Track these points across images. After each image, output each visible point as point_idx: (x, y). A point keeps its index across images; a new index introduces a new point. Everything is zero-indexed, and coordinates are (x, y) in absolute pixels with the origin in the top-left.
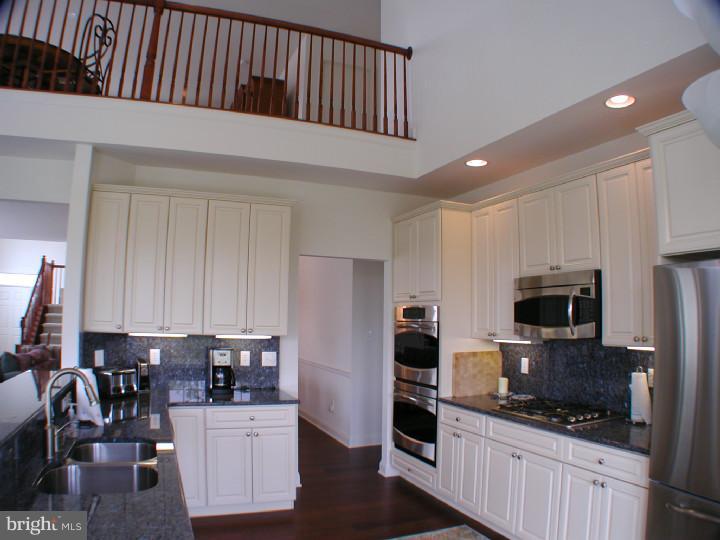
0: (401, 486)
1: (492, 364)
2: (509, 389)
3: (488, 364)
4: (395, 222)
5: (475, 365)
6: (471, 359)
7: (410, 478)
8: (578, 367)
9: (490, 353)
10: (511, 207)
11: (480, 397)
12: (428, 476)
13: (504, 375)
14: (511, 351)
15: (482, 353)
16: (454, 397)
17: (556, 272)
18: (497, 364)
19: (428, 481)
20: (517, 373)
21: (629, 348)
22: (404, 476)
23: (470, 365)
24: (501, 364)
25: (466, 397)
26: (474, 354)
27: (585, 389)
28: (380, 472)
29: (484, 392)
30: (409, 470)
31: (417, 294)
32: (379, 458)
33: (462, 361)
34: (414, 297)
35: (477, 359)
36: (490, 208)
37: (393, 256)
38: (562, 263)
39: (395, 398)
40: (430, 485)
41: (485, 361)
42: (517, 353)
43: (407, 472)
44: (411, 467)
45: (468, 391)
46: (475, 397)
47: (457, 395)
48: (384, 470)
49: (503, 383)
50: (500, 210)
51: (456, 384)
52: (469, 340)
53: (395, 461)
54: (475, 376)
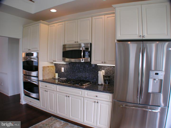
0: (28, 106)
1: (53, 69)
2: (58, 76)
3: (52, 69)
4: (23, 27)
5: (48, 70)
6: (47, 68)
7: (31, 104)
8: (80, 70)
9: (52, 66)
10: (63, 24)
11: (50, 79)
12: (37, 103)
13: (56, 72)
14: (58, 65)
15: (50, 66)
16: (43, 80)
17: (77, 43)
18: (54, 69)
19: (38, 105)
20: (60, 72)
21: (98, 65)
22: (28, 104)
23: (47, 70)
24: (55, 69)
25: (46, 79)
26: (48, 67)
27: (82, 76)
28: (20, 103)
29: (51, 78)
30: (31, 102)
31: (31, 49)
32: (20, 99)
33: (45, 69)
34: (30, 50)
35: (49, 68)
36: (55, 24)
37: (23, 38)
38: (79, 41)
39: (24, 80)
40: (38, 106)
41: (51, 69)
42: (60, 66)
43: (30, 102)
44: (31, 101)
45: (47, 78)
46: (49, 79)
47: (44, 79)
48: (22, 102)
49: (57, 75)
50: (58, 25)
51: (43, 76)
52: (47, 63)
53: (25, 99)
54: (48, 73)
